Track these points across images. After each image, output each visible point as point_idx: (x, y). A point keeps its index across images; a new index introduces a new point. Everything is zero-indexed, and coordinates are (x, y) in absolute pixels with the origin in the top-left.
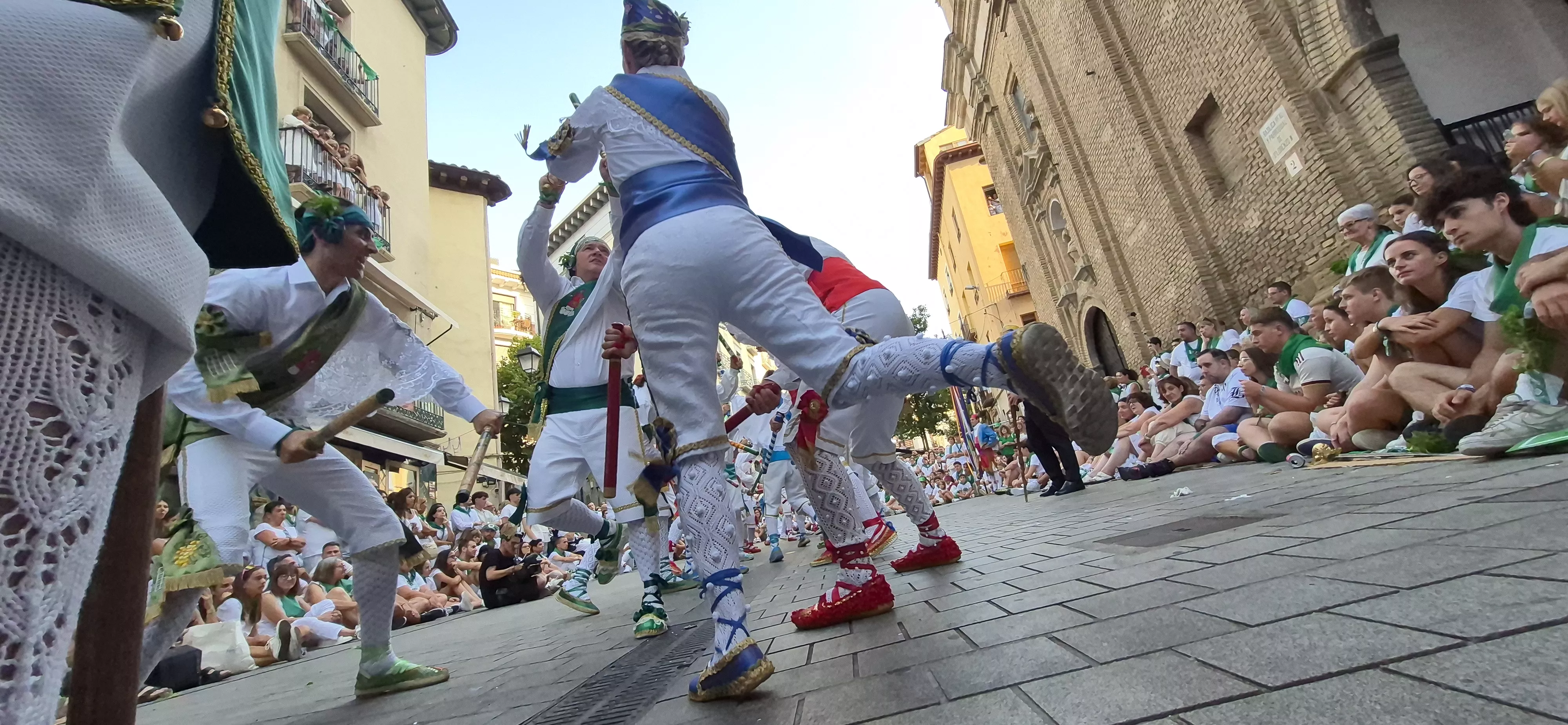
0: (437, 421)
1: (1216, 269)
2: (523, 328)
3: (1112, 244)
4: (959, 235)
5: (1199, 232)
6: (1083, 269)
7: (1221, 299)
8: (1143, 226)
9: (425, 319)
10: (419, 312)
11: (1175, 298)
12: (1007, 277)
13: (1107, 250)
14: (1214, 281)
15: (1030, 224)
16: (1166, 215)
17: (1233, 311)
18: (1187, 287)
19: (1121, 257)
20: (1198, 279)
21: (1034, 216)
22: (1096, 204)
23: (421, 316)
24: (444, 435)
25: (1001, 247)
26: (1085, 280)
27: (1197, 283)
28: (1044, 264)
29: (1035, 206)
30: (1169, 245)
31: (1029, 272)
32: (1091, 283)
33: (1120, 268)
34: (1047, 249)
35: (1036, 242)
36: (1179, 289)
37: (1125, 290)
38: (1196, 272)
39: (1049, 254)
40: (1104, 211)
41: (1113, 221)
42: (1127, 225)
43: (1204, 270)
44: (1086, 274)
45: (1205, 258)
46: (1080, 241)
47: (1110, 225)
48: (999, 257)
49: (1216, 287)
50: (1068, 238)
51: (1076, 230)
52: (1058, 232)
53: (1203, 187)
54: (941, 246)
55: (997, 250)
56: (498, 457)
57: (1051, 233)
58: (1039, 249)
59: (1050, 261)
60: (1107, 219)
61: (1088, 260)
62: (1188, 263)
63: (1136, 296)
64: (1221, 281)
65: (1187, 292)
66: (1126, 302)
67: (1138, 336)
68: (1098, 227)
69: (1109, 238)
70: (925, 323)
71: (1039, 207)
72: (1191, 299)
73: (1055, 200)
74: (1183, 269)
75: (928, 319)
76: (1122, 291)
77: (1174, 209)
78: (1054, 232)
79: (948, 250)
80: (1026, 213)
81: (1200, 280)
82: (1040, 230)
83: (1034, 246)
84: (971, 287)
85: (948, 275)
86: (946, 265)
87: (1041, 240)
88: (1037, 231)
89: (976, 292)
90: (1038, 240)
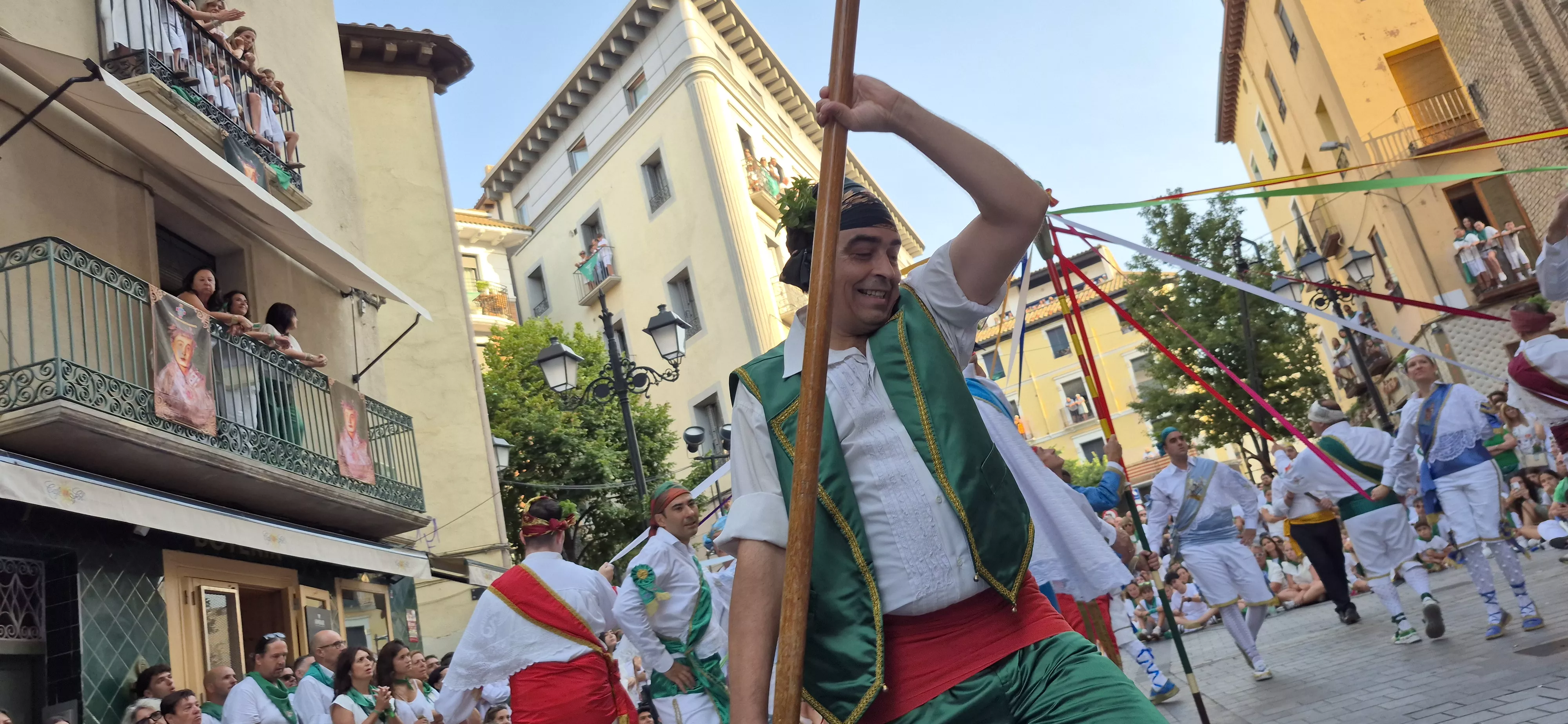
0: (413, 497)
2: (496, 310)
9: (366, 309)
10: (355, 299)
12: (1407, 118)
23: (359, 305)
24: (426, 522)
25: (1387, 59)
28: (1536, 77)
31: (1487, 98)
35: (1513, 33)
39: (1545, 54)
48: (1387, 78)
54: (1244, 74)
55: (1380, 67)
56: (503, 549)
59: (1551, 68)
70: (1236, 224)
75: (1240, 218)
79: (1264, 84)
83: (1508, 42)
84: (1332, 144)
85: (1264, 129)
86: (1259, 109)
87: (1526, 27)
88: (1513, 11)
89: (1342, 152)
90: (1516, 28)
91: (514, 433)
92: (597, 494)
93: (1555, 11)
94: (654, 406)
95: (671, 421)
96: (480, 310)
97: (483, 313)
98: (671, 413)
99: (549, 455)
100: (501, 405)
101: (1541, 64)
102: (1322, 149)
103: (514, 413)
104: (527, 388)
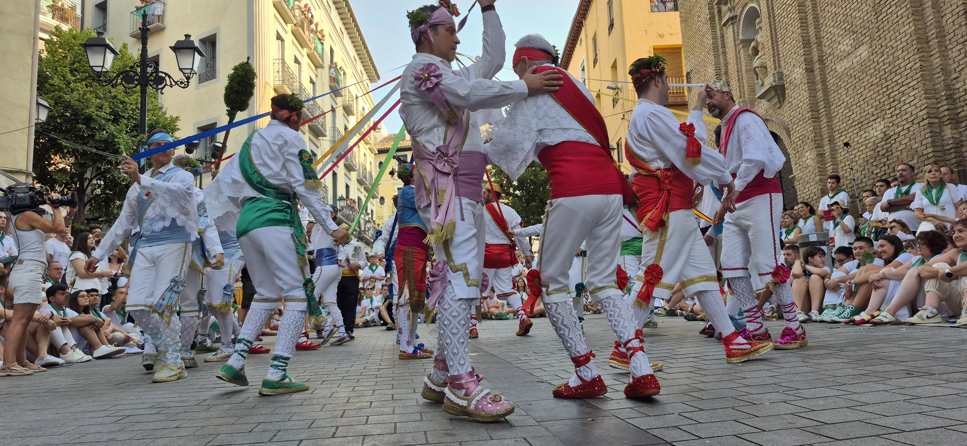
1: (946, 113)
2: (64, 19)
3: (817, 66)
4: (611, 26)
5: (939, 70)
6: (773, 88)
7: (943, 146)
8: (864, 52)
11: (882, 135)
13: (810, 71)
14: (941, 124)
15: (713, 27)
16: (905, 44)
17: (954, 161)
18: (906, 127)
19: (824, 82)
20: (923, 120)
21: (720, 19)
22: (810, 18)
25: (654, 49)
26: (768, 101)
27: (921, 124)
29: (724, 8)
30: (899, 77)
31: (693, 81)
32: (776, 104)
33: (820, 94)
34: (725, 59)
35: (715, 49)
36: (895, 127)
37: (819, 118)
38: (925, 111)
39: (726, 65)
40: (817, 27)
41: (824, 41)
42: (842, 47)
43: (934, 111)
44: (773, 93)
45: (937, 99)
46: (774, 56)
47: (820, 44)
49: (942, 131)
50: (756, 51)
51: (773, 44)
52: (746, 42)
53: (959, 20)
54: (582, 35)
56: (27, 175)
57: (738, 42)
58: (717, 56)
59: (726, 73)
60: (818, 37)
61: (781, 79)
62: (916, 101)
63: (830, 127)
64: (949, 126)
65: (906, 131)
66: (817, 132)
67: (822, 170)
68: (806, 43)
69: (816, 58)
71: (730, 10)
72: (907, 140)
73: (754, 5)
74: (908, 106)
76: (816, 119)
77: (917, 38)
78: (742, 41)
79: (591, 43)
80: (712, 14)
81: (926, 122)
82: (722, 36)
83: (712, 53)
84: (614, 86)
85: (583, 70)
86: (584, 57)
87: (722, 47)
88: (719, 38)
89: (617, 93)
90: (717, 47)
91: (56, 103)
92: (110, 162)
93: (737, 43)
94: (168, 116)
95: (178, 129)
96: (51, 15)
97: (53, 18)
98: (179, 124)
99: (81, 126)
100: (50, 81)
101: (723, 69)
102: (608, 88)
103: (60, 89)
104: (74, 76)
